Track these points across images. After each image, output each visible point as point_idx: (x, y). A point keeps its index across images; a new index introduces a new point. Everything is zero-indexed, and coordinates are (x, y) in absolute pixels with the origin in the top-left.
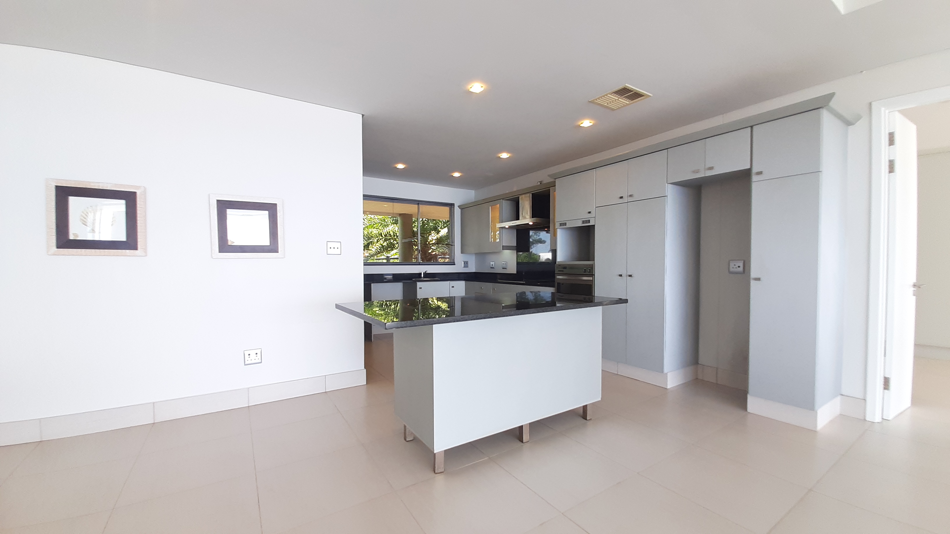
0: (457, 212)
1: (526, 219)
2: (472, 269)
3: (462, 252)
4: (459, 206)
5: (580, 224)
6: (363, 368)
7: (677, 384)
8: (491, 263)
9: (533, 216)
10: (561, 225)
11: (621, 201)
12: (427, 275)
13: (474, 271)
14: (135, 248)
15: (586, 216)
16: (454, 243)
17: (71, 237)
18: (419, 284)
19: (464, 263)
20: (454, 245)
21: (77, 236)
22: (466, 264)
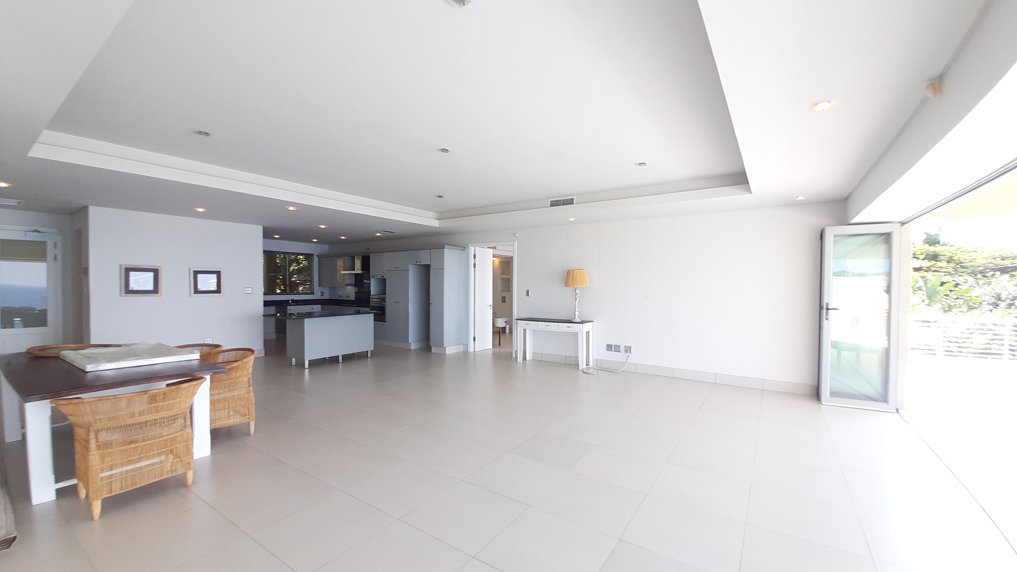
0: (316, 260)
1: (358, 271)
2: (327, 296)
3: (320, 286)
4: (317, 256)
5: (380, 277)
6: (263, 348)
7: (417, 347)
8: (340, 293)
9: (362, 270)
10: (373, 276)
11: (395, 269)
12: (293, 301)
13: (328, 298)
14: (157, 293)
15: (383, 274)
16: (314, 280)
17: (131, 289)
18: (289, 307)
19: (321, 293)
20: (314, 281)
21: (132, 288)
22: (322, 294)
